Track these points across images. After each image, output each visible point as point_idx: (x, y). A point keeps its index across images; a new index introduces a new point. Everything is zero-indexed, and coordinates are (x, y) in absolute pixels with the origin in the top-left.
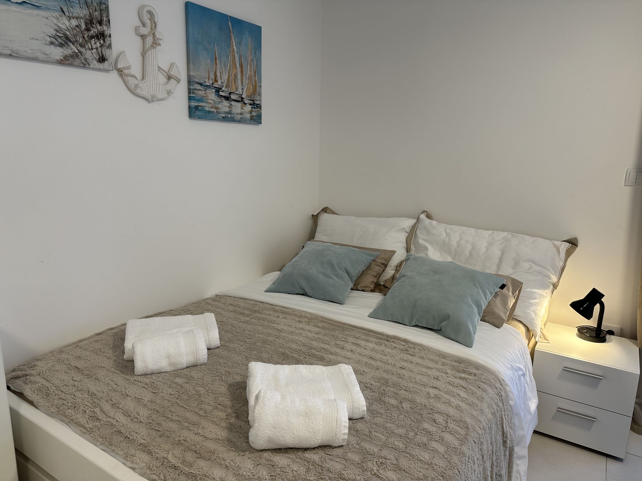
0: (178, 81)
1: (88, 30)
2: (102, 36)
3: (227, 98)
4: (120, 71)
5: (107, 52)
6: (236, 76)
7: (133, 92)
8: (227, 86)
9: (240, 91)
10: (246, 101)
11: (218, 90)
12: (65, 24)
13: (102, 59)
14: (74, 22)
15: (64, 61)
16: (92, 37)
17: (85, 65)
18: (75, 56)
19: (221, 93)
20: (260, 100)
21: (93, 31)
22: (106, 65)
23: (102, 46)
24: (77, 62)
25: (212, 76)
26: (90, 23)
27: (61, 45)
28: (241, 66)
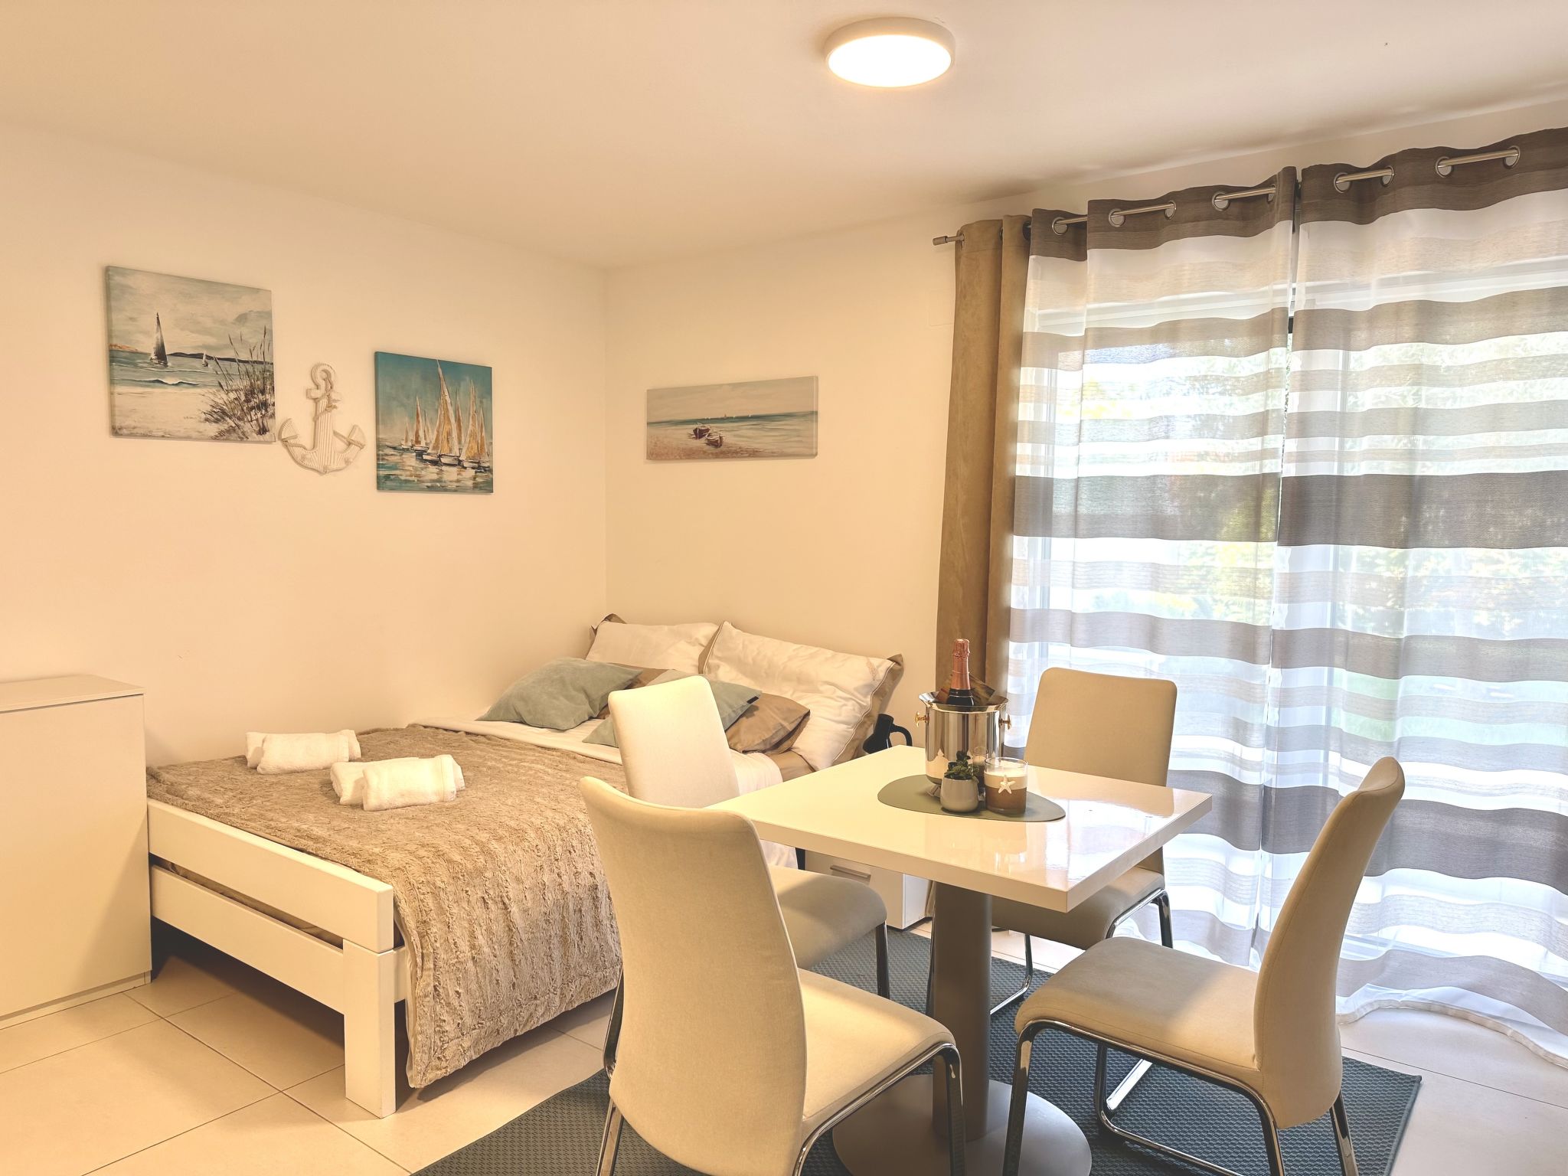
0: (362, 446)
1: (248, 401)
2: (264, 405)
3: (435, 463)
4: (285, 442)
5: (269, 423)
6: (449, 434)
7: (300, 463)
8: (435, 447)
9: (456, 452)
10: (466, 464)
11: (420, 454)
12: (222, 398)
13: (263, 431)
14: (232, 396)
15: (220, 437)
16: (252, 408)
17: (243, 438)
18: (231, 430)
19: (425, 457)
20: (491, 462)
21: (254, 402)
22: (267, 436)
23: (263, 416)
24: (234, 436)
25: (412, 437)
26: (250, 393)
27: (217, 421)
28: (458, 420)
